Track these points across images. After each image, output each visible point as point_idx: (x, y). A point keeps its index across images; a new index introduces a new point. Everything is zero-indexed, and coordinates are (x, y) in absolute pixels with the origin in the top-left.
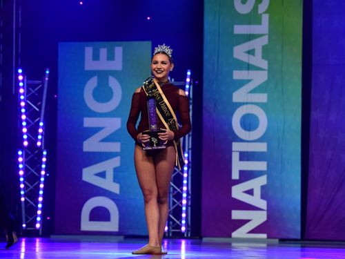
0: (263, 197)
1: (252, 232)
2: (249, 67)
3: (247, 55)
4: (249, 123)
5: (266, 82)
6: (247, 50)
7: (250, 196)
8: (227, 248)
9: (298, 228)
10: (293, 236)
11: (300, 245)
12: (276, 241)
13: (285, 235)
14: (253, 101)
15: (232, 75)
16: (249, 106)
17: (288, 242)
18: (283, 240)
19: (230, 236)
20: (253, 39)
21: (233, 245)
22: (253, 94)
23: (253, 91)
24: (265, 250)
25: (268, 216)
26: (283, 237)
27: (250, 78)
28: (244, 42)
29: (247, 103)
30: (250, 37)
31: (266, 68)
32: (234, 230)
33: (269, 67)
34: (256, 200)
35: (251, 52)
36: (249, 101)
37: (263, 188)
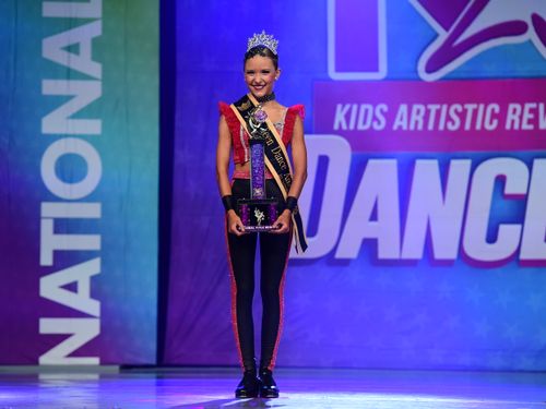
0: (94, 295)
1: (76, 354)
2: (70, 74)
3: (66, 53)
4: (70, 169)
5: (98, 100)
6: (65, 44)
7: (72, 294)
8: (30, 382)
9: (153, 346)
10: (144, 361)
11: (154, 375)
12: (115, 369)
13: (129, 358)
14: (78, 132)
15: (40, 87)
16: (71, 140)
17: (135, 370)
18: (127, 368)
19: (35, 362)
20: (75, 27)
21: (42, 377)
22: (76, 121)
23: (76, 116)
24: (97, 386)
25: (103, 328)
26: (127, 362)
27: (71, 93)
28: (61, 31)
29: (66, 136)
30: (71, 23)
31: (99, 76)
32: (43, 351)
33: (103, 76)
34: (82, 300)
35: (73, 49)
36: (70, 132)
37: (94, 279)
